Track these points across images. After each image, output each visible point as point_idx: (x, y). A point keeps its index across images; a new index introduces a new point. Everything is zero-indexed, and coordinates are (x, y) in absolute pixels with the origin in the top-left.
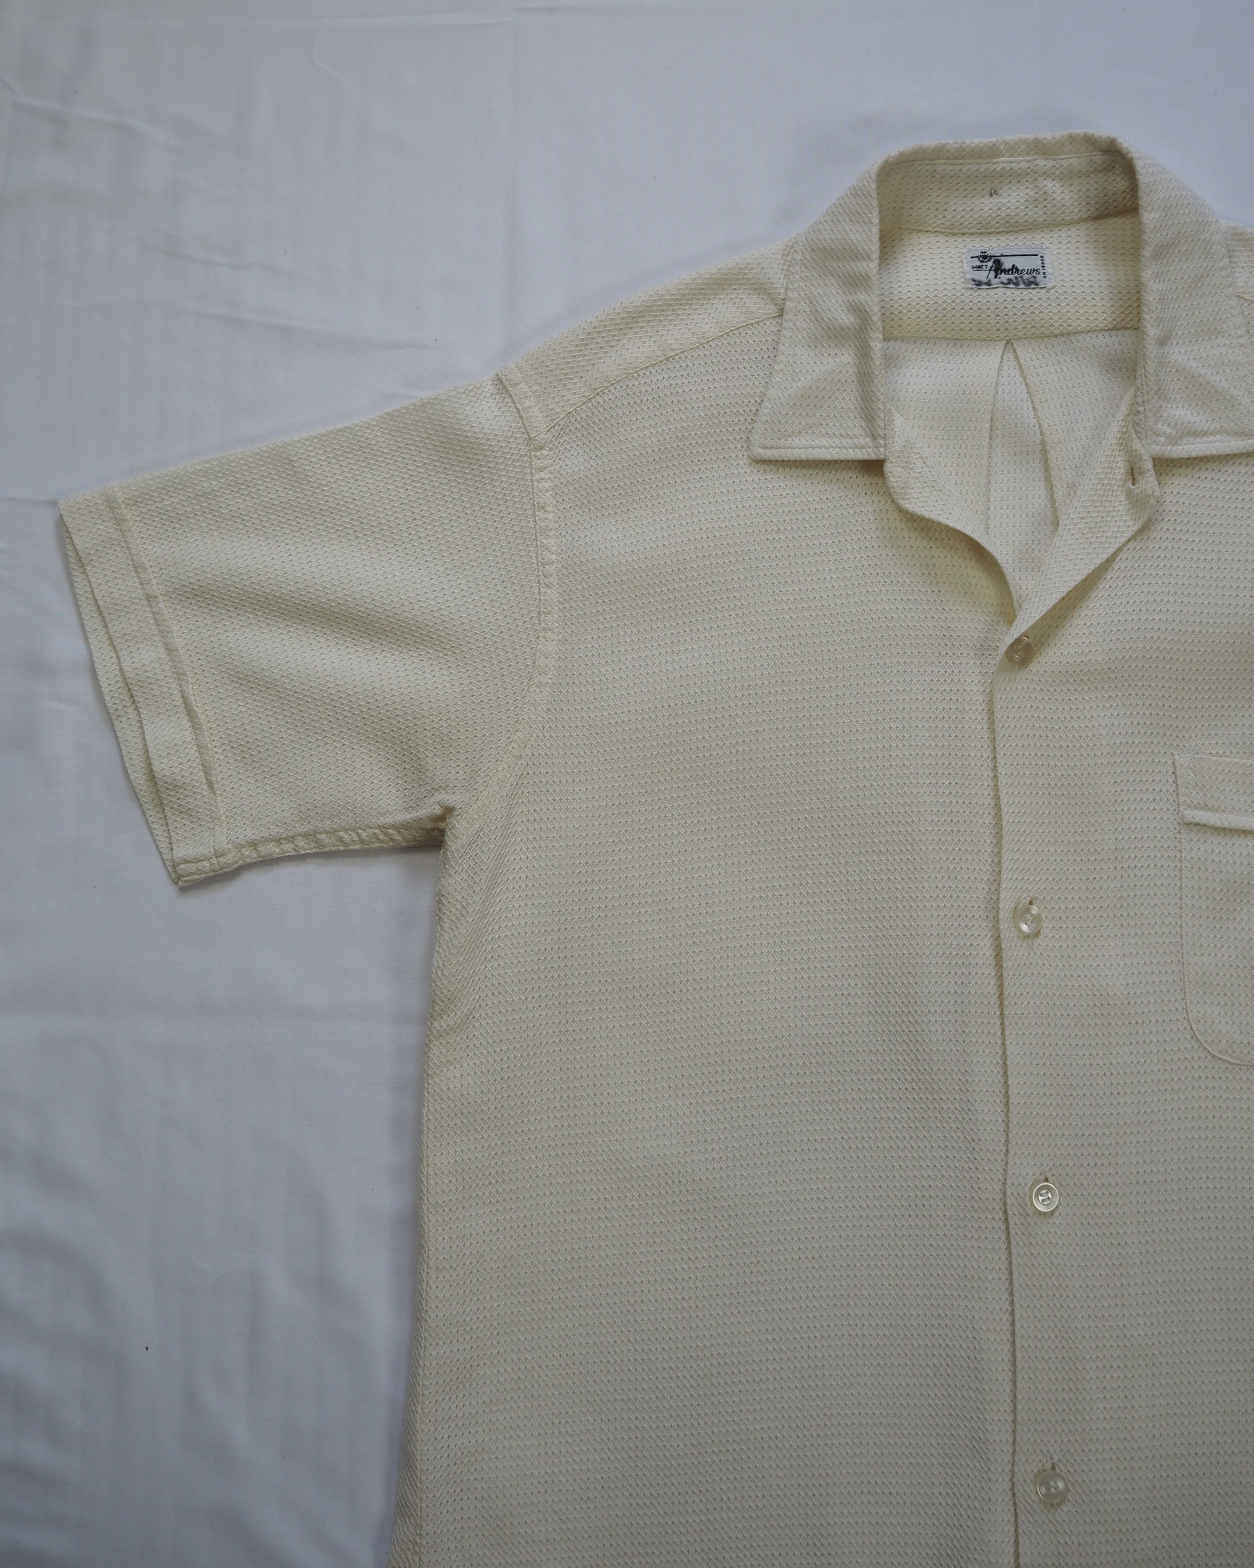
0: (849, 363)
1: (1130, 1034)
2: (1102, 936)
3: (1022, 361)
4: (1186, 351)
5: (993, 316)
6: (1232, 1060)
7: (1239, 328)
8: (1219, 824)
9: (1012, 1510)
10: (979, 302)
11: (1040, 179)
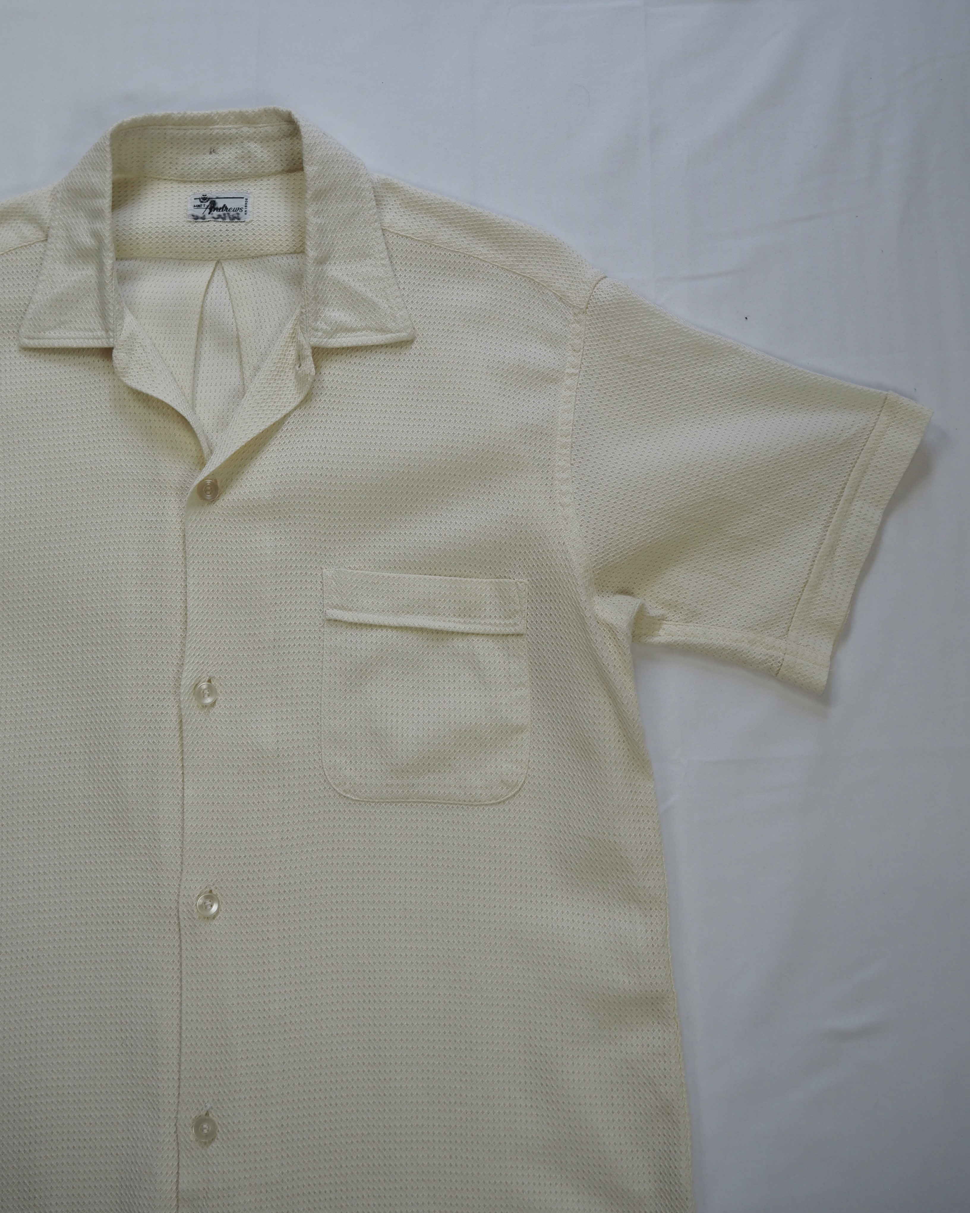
0: (91, 275)
1: (279, 779)
2: (261, 705)
3: (227, 276)
4: (341, 269)
5: (205, 242)
6: (353, 798)
7: (382, 252)
8: (351, 620)
9: (176, 1148)
10: (195, 231)
11: (245, 142)
